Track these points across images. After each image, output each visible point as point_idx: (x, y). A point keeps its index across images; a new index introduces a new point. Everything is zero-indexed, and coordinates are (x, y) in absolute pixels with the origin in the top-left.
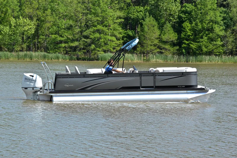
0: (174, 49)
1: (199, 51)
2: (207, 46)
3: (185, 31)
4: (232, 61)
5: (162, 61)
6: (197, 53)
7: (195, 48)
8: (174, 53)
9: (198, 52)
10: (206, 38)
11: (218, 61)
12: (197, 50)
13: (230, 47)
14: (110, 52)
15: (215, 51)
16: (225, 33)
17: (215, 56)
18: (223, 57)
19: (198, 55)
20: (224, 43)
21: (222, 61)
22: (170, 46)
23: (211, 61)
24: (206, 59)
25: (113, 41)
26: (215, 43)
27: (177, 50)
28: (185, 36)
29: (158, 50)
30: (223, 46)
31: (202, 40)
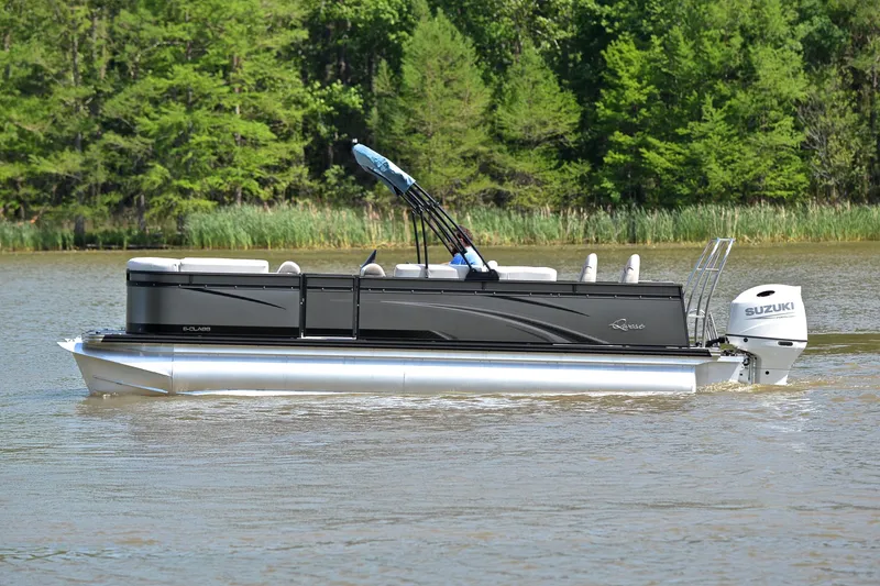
0: (566, 176)
1: (689, 186)
2: (728, 157)
3: (614, 87)
4: (855, 231)
5: (507, 239)
6: (682, 196)
7: (668, 171)
8: (566, 197)
9: (686, 191)
10: (718, 115)
11: (788, 233)
12: (681, 180)
13: (843, 158)
14: (244, 198)
15: (767, 181)
16: (813, 89)
17: (770, 209)
18: (813, 209)
19: (687, 204)
20: (811, 140)
21: (808, 232)
22: (543, 165)
23: (751, 234)
24: (729, 225)
25: (256, 144)
26: (762, 138)
27: (582, 180)
28: (617, 108)
29: (486, 184)
30: (805, 151)
31: (704, 127)
